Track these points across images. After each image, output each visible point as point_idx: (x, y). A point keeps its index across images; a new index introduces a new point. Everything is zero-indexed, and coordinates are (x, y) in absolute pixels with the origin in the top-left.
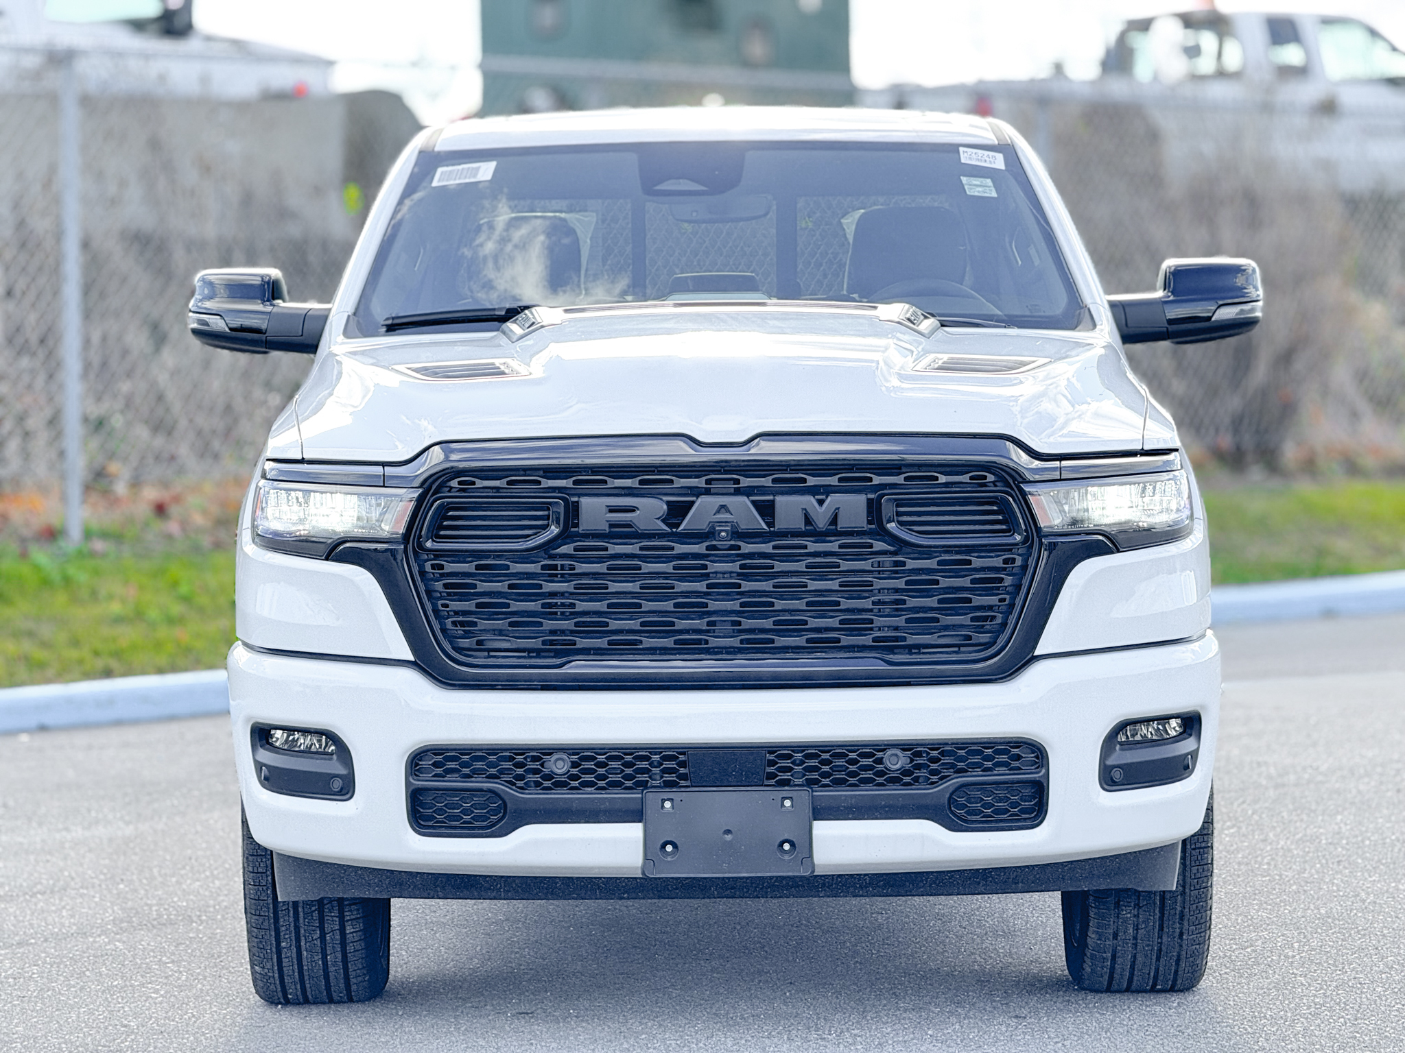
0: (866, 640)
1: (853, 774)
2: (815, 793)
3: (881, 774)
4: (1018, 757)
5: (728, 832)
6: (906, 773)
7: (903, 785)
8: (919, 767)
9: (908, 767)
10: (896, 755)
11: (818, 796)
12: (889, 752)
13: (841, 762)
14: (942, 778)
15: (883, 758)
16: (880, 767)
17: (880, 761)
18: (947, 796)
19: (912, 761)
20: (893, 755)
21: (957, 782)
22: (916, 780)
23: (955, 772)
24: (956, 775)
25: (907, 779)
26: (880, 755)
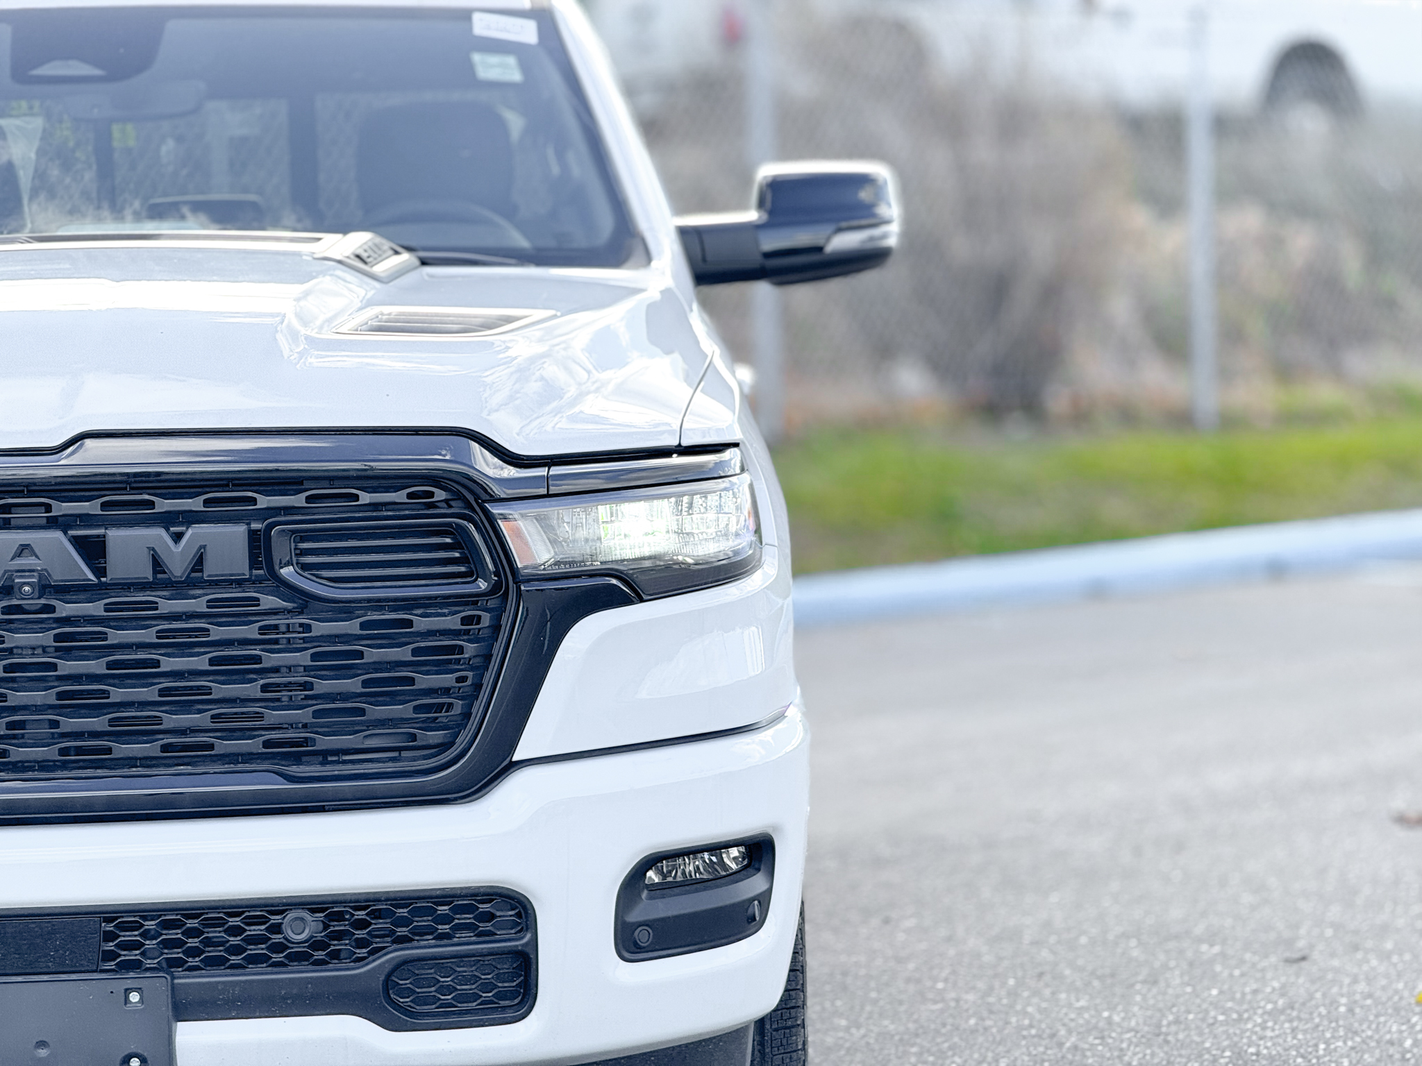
0: (252, 745)
1: (237, 950)
2: (176, 981)
3: (279, 948)
4: (491, 917)
5: (42, 1044)
6: (316, 945)
7: (314, 964)
8: (339, 936)
9: (320, 936)
10: (302, 919)
11: (179, 984)
12: (291, 915)
13: (215, 933)
14: (371, 953)
15: (282, 923)
16: (277, 938)
17: (277, 929)
18: (382, 978)
19: (326, 927)
20: (296, 919)
21: (397, 957)
22: (335, 955)
23: (394, 942)
24: (395, 946)
25: (319, 955)
26: (275, 919)
